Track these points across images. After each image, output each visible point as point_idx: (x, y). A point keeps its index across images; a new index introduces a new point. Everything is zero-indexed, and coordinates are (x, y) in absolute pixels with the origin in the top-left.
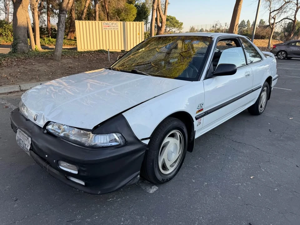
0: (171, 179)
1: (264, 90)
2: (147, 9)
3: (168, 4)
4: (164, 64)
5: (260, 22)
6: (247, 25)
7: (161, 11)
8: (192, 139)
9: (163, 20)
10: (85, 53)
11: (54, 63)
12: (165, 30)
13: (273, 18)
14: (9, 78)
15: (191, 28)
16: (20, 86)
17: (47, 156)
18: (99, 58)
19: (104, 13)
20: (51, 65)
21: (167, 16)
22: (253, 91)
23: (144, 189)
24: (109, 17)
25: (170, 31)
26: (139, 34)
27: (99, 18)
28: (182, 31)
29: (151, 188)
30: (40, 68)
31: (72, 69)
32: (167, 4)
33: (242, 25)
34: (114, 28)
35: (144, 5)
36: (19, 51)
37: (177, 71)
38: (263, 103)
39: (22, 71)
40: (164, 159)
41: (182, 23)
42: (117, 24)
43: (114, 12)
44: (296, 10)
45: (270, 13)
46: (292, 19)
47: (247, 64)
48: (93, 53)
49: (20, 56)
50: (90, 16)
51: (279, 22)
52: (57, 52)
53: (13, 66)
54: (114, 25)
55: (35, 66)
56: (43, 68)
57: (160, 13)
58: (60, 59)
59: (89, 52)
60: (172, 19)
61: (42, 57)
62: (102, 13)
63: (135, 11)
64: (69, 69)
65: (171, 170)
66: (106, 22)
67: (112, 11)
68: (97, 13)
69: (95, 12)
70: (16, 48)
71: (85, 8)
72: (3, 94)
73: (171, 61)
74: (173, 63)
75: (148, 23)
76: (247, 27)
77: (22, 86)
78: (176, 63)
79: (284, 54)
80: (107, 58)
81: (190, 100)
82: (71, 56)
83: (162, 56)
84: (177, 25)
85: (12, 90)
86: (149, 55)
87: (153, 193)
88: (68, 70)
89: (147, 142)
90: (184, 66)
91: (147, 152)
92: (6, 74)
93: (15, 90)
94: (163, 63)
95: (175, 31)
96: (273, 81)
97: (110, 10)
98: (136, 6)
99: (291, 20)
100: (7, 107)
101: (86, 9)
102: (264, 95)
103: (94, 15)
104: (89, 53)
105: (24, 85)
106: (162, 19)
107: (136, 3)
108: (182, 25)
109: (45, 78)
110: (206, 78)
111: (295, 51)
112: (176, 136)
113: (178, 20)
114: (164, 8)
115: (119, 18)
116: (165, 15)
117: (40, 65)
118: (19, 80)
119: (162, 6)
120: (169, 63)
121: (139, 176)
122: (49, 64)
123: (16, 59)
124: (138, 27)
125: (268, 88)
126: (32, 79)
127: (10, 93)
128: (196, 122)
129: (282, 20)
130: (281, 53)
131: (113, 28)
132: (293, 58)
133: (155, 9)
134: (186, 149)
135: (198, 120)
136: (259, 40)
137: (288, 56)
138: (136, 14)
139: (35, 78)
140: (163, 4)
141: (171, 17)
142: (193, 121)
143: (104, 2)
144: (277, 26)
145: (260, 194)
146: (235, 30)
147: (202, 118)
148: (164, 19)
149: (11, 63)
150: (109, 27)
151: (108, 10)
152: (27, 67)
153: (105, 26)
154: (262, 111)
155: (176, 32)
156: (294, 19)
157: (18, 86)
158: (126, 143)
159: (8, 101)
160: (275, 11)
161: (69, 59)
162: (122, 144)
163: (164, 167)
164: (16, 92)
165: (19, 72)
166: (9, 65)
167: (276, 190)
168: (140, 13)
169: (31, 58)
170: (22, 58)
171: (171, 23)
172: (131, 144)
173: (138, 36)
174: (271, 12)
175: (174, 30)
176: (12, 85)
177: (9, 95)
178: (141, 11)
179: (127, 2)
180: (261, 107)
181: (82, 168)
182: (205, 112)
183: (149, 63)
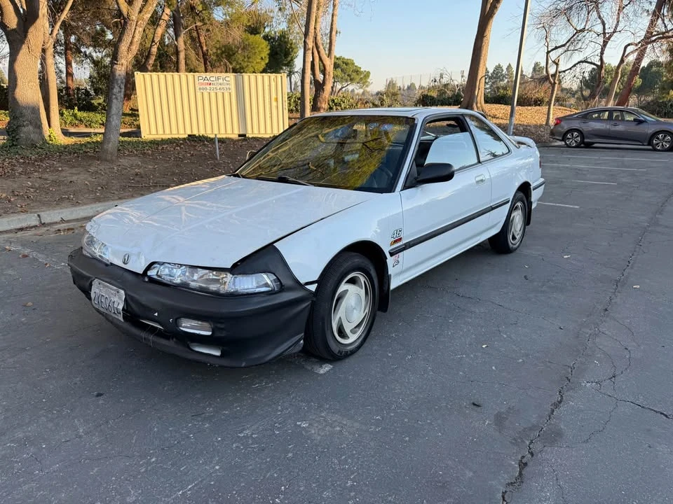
0: (353, 352)
1: (516, 208)
2: (291, 44)
3: (336, 33)
4: (334, 163)
5: (534, 69)
6: (508, 75)
7: (321, 47)
8: (386, 288)
9: (328, 68)
10: (165, 144)
11: (103, 166)
12: (332, 88)
13: (554, 62)
14: (12, 199)
15: (388, 82)
16: (39, 216)
17: (156, 314)
18: (196, 152)
19: (198, 54)
20: (97, 172)
21: (335, 57)
22: (492, 208)
23: (310, 368)
24: (209, 64)
25: (344, 89)
26: (277, 100)
27: (186, 64)
28: (368, 89)
29: (321, 367)
30: (74, 178)
31: (142, 177)
32: (334, 33)
33: (497, 74)
34: (222, 87)
35: (283, 36)
36: (24, 143)
37: (360, 176)
38: (516, 231)
39: (37, 185)
40: (340, 318)
41: (368, 74)
42: (227, 79)
43: (219, 52)
44: (602, 44)
45: (548, 52)
46: (596, 63)
47: (479, 162)
48: (181, 144)
49: (28, 153)
50: (166, 61)
51: (570, 69)
52: (109, 142)
53: (17, 174)
54: (221, 81)
55: (63, 174)
56: (81, 177)
57: (319, 52)
58: (114, 158)
59: (175, 142)
60: (347, 64)
61: (76, 155)
62: (192, 54)
63: (264, 50)
64: (136, 179)
65: (352, 338)
66: (204, 75)
67: (215, 51)
68: (182, 56)
69: (177, 53)
70: (17, 137)
71: (154, 44)
72: (6, 232)
73: (348, 158)
74: (352, 161)
75: (294, 74)
76: (506, 80)
77: (42, 214)
78: (358, 161)
79: (578, 136)
80: (213, 153)
81: (380, 223)
82: (137, 150)
83: (330, 150)
84: (358, 78)
85: (24, 225)
86: (306, 150)
87: (325, 374)
88: (133, 179)
89: (313, 288)
90: (372, 166)
91: (313, 304)
92: (4, 193)
93: (29, 223)
94: (332, 162)
95: (353, 91)
96: (534, 190)
97: (210, 46)
98: (266, 38)
99: (594, 64)
100: (25, 256)
101: (156, 46)
102: (518, 217)
103: (174, 58)
104: (175, 144)
105: (48, 212)
106: (324, 66)
107: (267, 30)
108: (368, 76)
109: (87, 198)
110: (405, 187)
111: (599, 130)
112: (359, 282)
113: (359, 66)
114: (328, 41)
115: (231, 63)
116: (331, 58)
117: (74, 171)
118: (35, 204)
119: (324, 38)
120: (344, 162)
121: (302, 341)
122: (92, 169)
123: (21, 161)
124: (273, 84)
125: (524, 203)
126: (62, 200)
127: (21, 229)
128: (390, 261)
129: (575, 66)
130: (572, 135)
131: (218, 88)
132: (595, 145)
133: (309, 49)
134: (377, 306)
135: (394, 257)
136: (529, 108)
137: (586, 140)
138: (268, 57)
139: (68, 198)
140: (326, 35)
141: (344, 59)
142: (386, 258)
143: (197, 30)
144: (566, 77)
145: (494, 368)
146: (479, 89)
147: (401, 254)
148: (329, 64)
149: (12, 170)
150: (211, 86)
151: (205, 48)
152: (46, 176)
153: (202, 84)
154: (515, 246)
155: (356, 92)
156: (599, 63)
157: (36, 215)
158: (282, 289)
159: (23, 245)
160: (556, 48)
161: (134, 158)
162: (276, 289)
163: (341, 332)
164: (32, 227)
165: (32, 188)
166: (8, 172)
167: (521, 360)
168: (277, 53)
169: (53, 157)
170: (33, 157)
171: (345, 73)
172: (290, 289)
173: (274, 104)
174: (549, 50)
175: (350, 88)
176: (22, 213)
177: (20, 234)
178: (278, 49)
179: (246, 30)
180: (514, 238)
181: (219, 325)
182: (405, 244)
183: (305, 165)
